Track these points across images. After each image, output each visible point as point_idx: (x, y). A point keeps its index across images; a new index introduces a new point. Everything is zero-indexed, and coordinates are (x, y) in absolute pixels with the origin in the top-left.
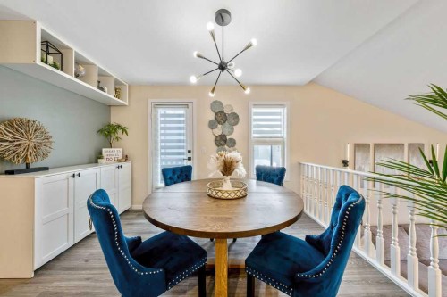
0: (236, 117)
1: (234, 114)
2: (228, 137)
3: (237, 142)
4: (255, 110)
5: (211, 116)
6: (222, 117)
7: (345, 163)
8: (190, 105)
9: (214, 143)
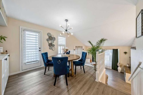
0: (55, 38)
1: (54, 38)
2: (53, 44)
3: (55, 45)
4: (59, 37)
5: (48, 37)
6: (51, 38)
7: (74, 50)
8: (40, 32)
9: (48, 46)
